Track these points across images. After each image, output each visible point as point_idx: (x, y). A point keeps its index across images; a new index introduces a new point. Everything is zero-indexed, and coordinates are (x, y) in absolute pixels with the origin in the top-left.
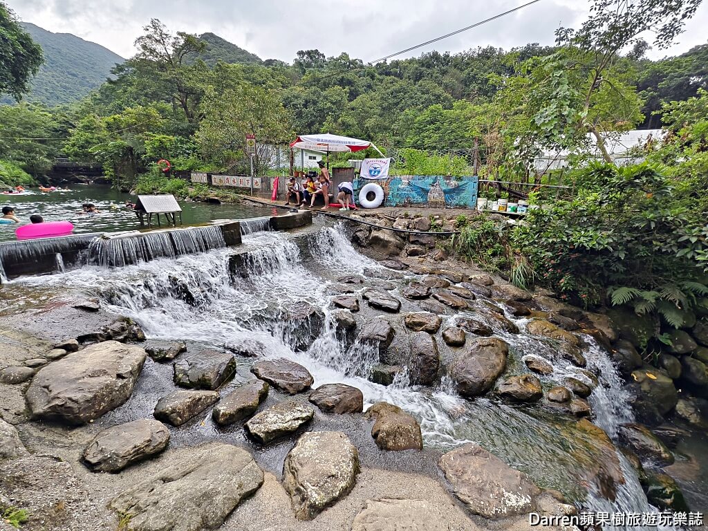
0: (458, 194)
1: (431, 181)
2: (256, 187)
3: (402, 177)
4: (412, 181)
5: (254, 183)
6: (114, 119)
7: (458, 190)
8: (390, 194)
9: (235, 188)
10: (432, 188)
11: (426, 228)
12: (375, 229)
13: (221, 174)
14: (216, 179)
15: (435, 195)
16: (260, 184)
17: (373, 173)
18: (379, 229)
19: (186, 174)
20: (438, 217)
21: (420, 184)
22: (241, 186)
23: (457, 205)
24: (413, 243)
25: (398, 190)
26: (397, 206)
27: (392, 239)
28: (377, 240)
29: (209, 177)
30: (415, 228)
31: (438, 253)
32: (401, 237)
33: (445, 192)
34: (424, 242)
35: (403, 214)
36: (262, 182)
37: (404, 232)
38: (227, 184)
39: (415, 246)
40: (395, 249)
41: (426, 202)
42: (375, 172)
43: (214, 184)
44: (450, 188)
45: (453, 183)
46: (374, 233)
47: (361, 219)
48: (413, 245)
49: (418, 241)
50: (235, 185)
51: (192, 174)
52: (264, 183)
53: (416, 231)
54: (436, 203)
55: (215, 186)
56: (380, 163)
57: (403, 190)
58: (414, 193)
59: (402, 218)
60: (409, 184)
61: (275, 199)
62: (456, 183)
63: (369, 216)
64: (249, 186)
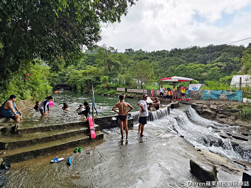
0: (233, 96)
1: (221, 92)
2: (145, 93)
3: (208, 90)
4: (212, 92)
5: (144, 92)
6: (85, 71)
7: (233, 95)
8: (203, 96)
9: (136, 93)
10: (221, 94)
11: (226, 108)
12: (204, 108)
13: (131, 88)
14: (129, 90)
15: (222, 97)
16: (146, 92)
17: (194, 89)
18: (206, 108)
19: (115, 88)
20: (228, 104)
21: (216, 93)
22: (139, 92)
23: (233, 100)
24: (221, 113)
25: (206, 95)
26: (205, 100)
27: (212, 112)
28: (206, 112)
29: (126, 89)
30: (220, 108)
31: (233, 118)
32: (216, 111)
33: (227, 96)
34: (226, 113)
35: (213, 103)
36: (147, 91)
37: (217, 110)
38: (133, 92)
39: (222, 115)
40: (214, 115)
41: (219, 99)
42: (195, 89)
43: (128, 91)
44: (230, 94)
45: (231, 93)
46: (204, 110)
47: (196, 105)
48: (221, 115)
49: (223, 113)
50: (136, 92)
51: (117, 88)
52: (148, 92)
53: (222, 109)
54: (224, 99)
55: (128, 92)
56: (197, 86)
57: (208, 94)
58: (213, 96)
59: (213, 105)
60: (211, 93)
61: (153, 97)
62: (232, 93)
63: (199, 104)
64: (142, 92)
